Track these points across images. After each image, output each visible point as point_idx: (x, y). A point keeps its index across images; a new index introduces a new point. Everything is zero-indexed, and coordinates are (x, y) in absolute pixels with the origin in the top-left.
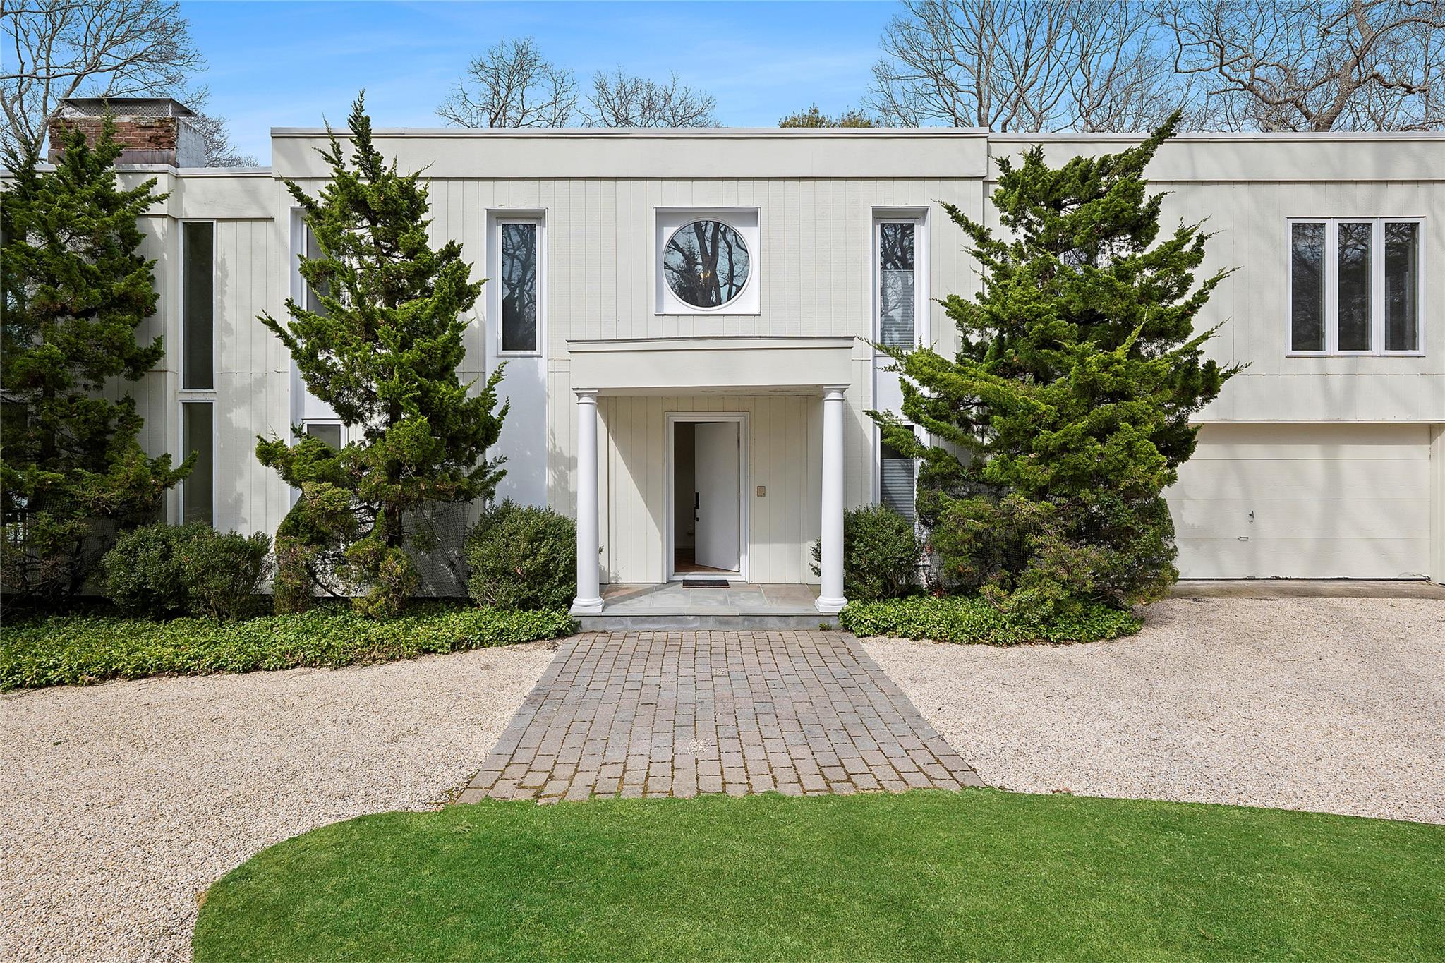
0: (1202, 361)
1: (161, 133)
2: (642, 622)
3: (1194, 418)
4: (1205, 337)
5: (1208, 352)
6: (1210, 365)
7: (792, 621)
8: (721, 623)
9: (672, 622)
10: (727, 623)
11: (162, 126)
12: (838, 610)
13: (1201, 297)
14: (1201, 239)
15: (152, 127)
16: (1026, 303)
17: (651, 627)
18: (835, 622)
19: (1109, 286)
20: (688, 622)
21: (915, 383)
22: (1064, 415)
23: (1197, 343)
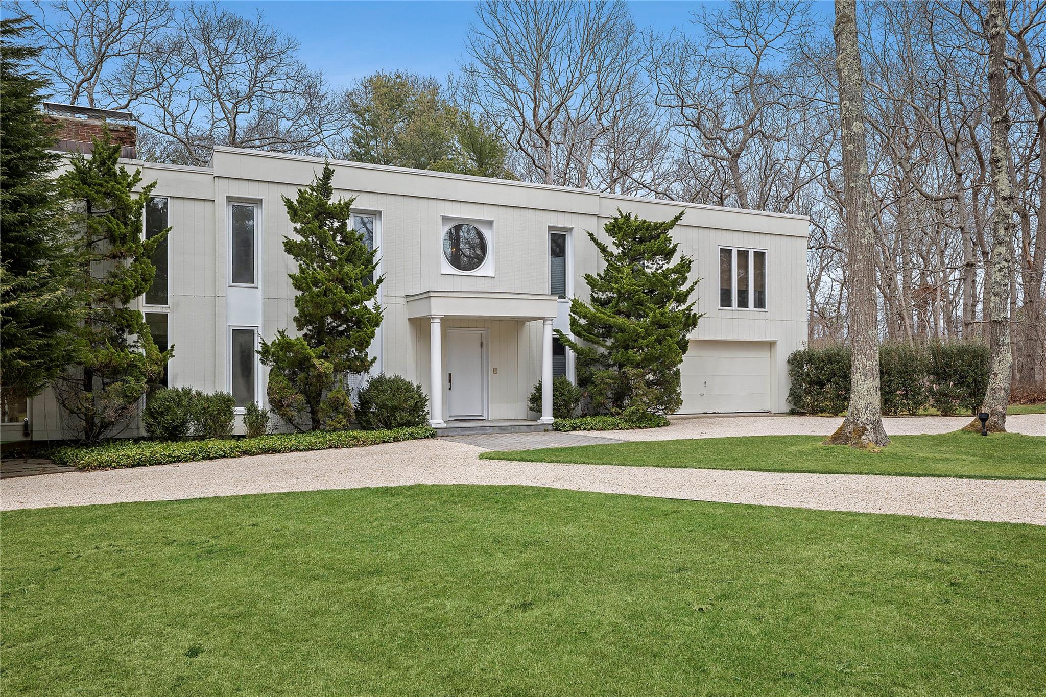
0: (692, 313)
1: (125, 136)
2: (466, 430)
3: (689, 336)
4: (693, 304)
5: (695, 310)
6: (695, 314)
7: (532, 427)
8: (501, 429)
9: (479, 430)
10: (504, 430)
11: (125, 131)
12: (552, 422)
13: (692, 289)
14: (690, 262)
15: (118, 131)
16: (632, 286)
17: (470, 433)
18: (550, 428)
19: (661, 281)
20: (487, 430)
21: (576, 317)
22: (648, 333)
23: (690, 306)
